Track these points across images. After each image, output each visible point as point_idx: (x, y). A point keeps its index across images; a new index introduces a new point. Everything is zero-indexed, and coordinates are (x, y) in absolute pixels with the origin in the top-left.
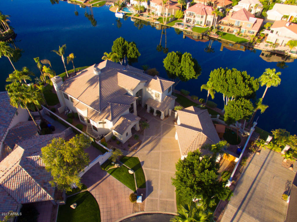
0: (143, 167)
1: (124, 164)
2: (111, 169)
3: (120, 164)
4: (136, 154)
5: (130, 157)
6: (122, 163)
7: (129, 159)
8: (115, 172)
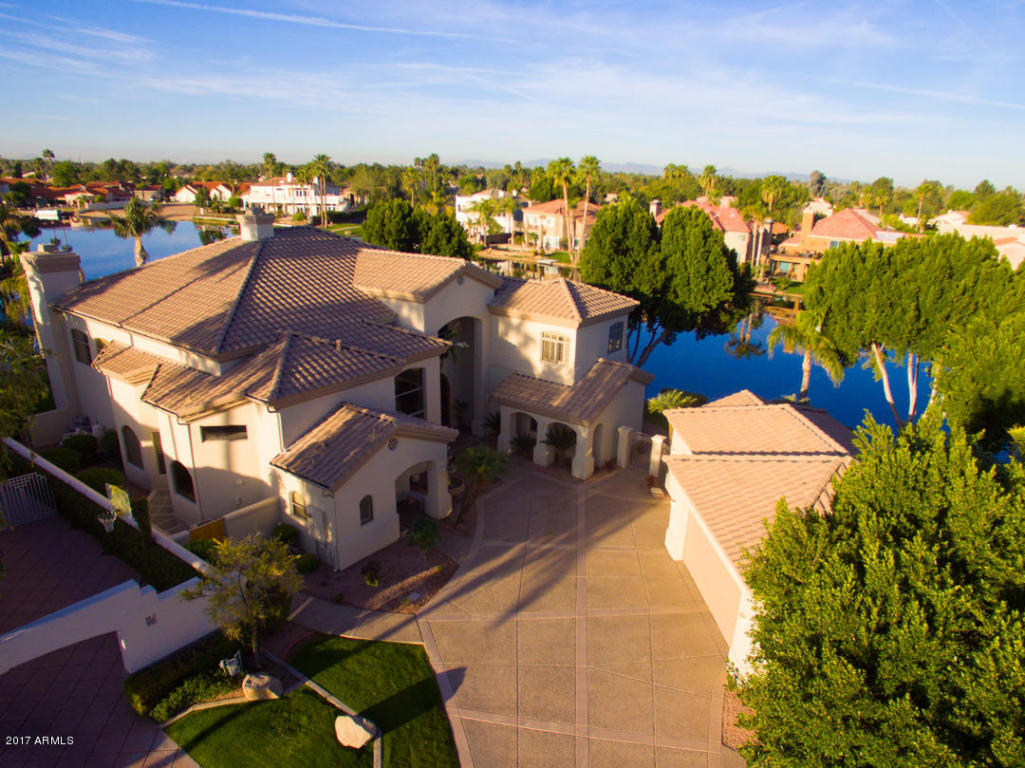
0: (451, 706)
1: (310, 684)
2: (206, 711)
3: (285, 681)
4: (412, 628)
5: (365, 645)
6: (299, 675)
7: (357, 651)
8: (226, 734)
